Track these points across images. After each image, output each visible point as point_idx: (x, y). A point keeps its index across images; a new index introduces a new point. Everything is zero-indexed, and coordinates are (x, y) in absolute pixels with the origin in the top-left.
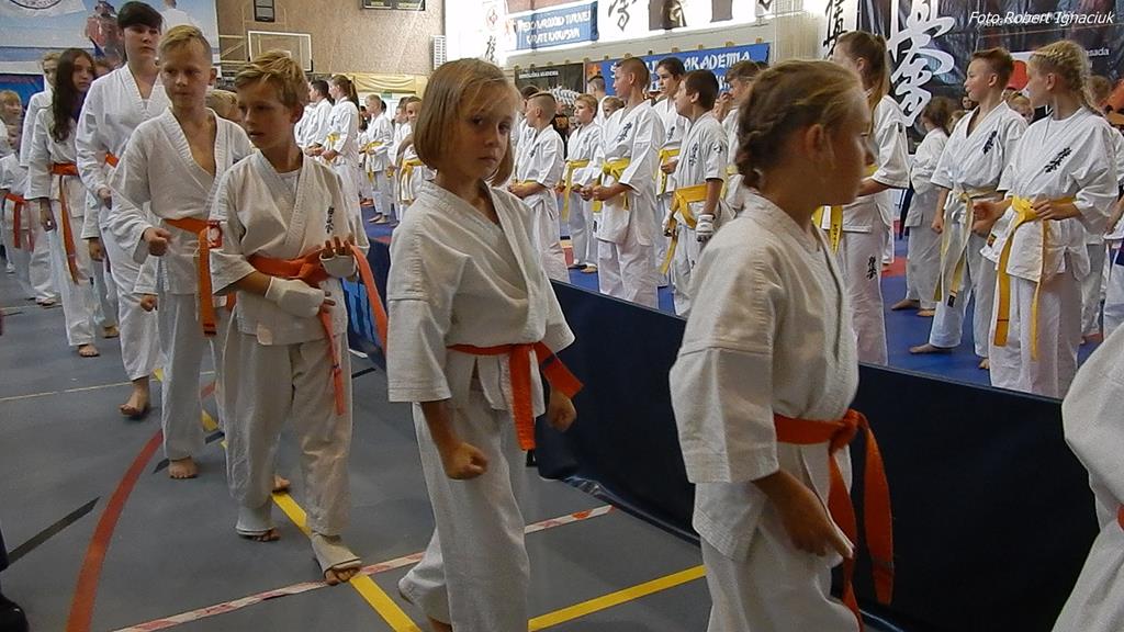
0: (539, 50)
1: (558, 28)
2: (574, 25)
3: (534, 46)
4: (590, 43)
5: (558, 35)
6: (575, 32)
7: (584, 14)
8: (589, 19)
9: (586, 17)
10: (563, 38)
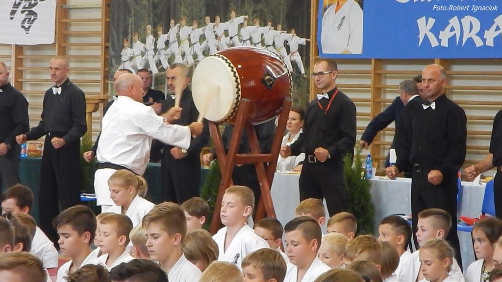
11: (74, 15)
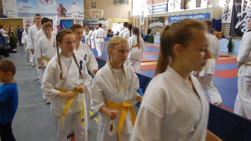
0: (154, 13)
1: (159, 9)
2: (162, 8)
3: (153, 13)
4: (166, 12)
5: (159, 10)
6: (163, 10)
7: (165, 5)
8: (166, 7)
9: (165, 6)
10: (160, 11)
11: (146, 22)
